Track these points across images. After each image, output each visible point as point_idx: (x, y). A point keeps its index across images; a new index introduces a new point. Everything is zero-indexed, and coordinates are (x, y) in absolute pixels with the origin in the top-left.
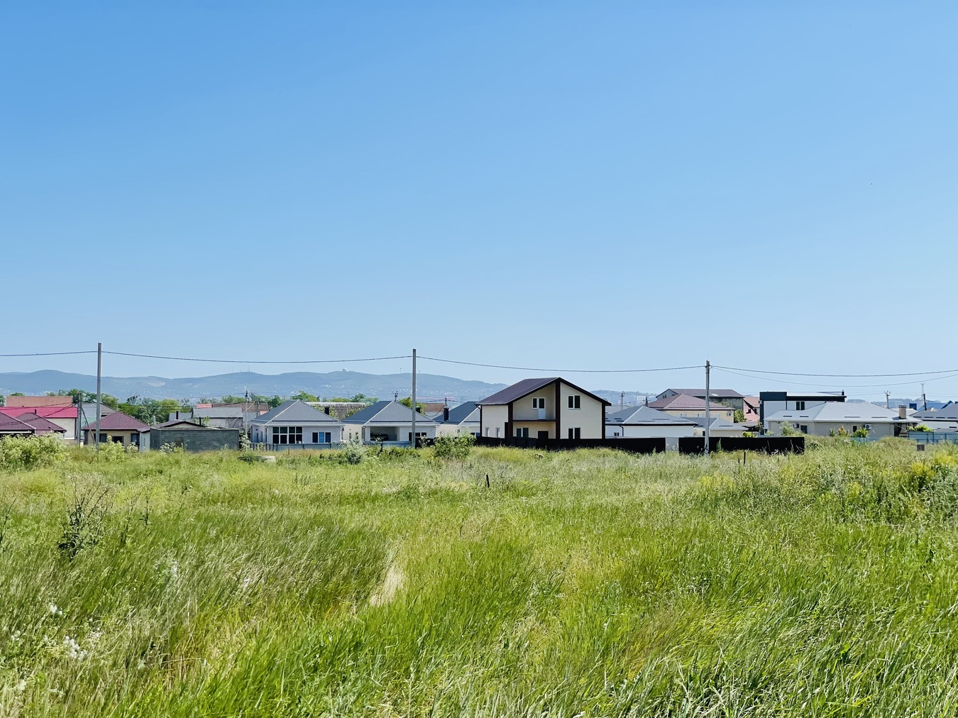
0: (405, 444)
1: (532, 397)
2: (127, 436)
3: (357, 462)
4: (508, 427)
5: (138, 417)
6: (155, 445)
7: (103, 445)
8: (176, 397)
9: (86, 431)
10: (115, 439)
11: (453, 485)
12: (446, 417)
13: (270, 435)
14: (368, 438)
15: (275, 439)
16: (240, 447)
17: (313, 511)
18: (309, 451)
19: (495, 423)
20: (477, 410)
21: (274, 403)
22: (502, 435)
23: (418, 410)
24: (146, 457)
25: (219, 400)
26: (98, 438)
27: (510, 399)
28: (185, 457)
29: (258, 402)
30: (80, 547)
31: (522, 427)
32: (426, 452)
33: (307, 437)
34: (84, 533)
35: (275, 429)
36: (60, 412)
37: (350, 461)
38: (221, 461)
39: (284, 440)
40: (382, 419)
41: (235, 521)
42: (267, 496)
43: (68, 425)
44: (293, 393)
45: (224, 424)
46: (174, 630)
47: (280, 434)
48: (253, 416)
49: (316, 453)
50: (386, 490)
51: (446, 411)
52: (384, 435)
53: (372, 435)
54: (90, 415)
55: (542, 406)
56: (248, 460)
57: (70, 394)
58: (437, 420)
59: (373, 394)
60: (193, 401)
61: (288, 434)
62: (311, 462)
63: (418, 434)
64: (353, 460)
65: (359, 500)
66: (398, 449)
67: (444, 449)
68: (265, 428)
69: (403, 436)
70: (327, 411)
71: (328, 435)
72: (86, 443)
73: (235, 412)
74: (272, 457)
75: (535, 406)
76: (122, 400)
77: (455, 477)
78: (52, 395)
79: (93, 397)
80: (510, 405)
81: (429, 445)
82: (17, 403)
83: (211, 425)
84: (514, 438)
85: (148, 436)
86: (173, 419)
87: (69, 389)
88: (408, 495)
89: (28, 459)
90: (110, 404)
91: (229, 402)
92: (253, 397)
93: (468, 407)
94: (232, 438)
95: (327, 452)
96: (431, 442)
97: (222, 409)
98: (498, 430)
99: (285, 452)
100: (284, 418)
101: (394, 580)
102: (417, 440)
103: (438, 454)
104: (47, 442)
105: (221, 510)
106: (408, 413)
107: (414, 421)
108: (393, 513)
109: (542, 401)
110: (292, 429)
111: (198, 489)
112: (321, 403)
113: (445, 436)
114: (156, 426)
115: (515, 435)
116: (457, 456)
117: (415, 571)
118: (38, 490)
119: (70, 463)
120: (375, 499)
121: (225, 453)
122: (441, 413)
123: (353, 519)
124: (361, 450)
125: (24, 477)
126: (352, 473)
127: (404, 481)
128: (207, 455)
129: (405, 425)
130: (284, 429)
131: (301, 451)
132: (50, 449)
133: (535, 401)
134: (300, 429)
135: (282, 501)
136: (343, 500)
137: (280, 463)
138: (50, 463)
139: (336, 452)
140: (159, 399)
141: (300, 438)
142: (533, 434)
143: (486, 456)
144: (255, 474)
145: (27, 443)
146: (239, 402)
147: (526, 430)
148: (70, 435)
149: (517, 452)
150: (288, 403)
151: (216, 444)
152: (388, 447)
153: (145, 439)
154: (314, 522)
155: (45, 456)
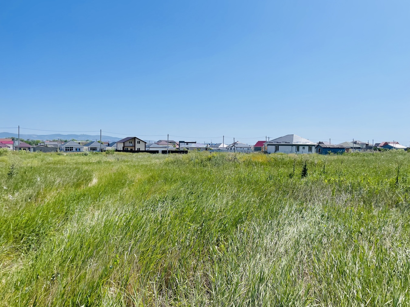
0: (98, 151)
1: (129, 141)
2: (27, 149)
3: (87, 155)
4: (123, 148)
5: (30, 144)
6: (34, 150)
7: (20, 151)
8: (40, 140)
9: (16, 147)
10: (24, 149)
11: (110, 160)
12: (109, 145)
13: (65, 149)
14: (90, 150)
15: (66, 150)
16: (57, 151)
17: (75, 166)
18: (75, 152)
19: (121, 146)
20: (116, 144)
21: (66, 141)
22: (122, 149)
23: (102, 144)
24: (32, 153)
25: (51, 140)
26: (19, 149)
27: (124, 141)
28: (42, 154)
29: (61, 141)
30: (14, 174)
31: (126, 148)
32: (104, 153)
33: (74, 149)
34: (14, 171)
35: (66, 147)
36: (9, 143)
37: (85, 155)
38: (52, 155)
39: (68, 150)
40: (93, 145)
41: (55, 168)
42: (64, 163)
43: (11, 146)
44: (71, 139)
45: (53, 146)
46: (38, 193)
47: (67, 149)
48: (60, 144)
49: (77, 153)
50: (93, 161)
51: (109, 144)
52: (94, 149)
53: (91, 149)
54: (17, 143)
55: (131, 143)
56: (59, 154)
57: (11, 138)
58: (106, 146)
59: (91, 140)
60: (44, 141)
62: (75, 155)
63: (102, 149)
64: (86, 155)
65: (87, 164)
66: (97, 152)
67: (108, 152)
68: (64, 147)
69: (98, 149)
70: (79, 143)
71: (80, 149)
72: (16, 150)
73: (56, 143)
74: (65, 154)
75: (130, 143)
76: (26, 140)
77: (110, 158)
78: (6, 138)
79: (17, 139)
80: (124, 143)
81: (104, 151)
83: (49, 146)
84: (125, 150)
85: (32, 149)
86: (39, 145)
88: (99, 162)
90: (22, 141)
91: (54, 141)
92: (60, 140)
93: (114, 143)
94: (55, 149)
95: (79, 153)
96: (105, 151)
97: (52, 142)
98: (121, 148)
99: (69, 153)
100: (68, 145)
101: (95, 181)
102: (102, 150)
103: (107, 153)
104: (5, 150)
105: (51, 166)
106: (99, 144)
107: (101, 146)
108: (95, 166)
109: (131, 142)
110: (70, 147)
111: (46, 161)
112: (78, 142)
113: (108, 149)
114: (35, 146)
115: (125, 149)
116: (111, 154)
117: (100, 179)
118: (3, 161)
119: (11, 155)
120: (91, 163)
121: (53, 153)
122: (108, 144)
123: (85, 168)
124: (88, 152)
126: (86, 157)
127: (98, 159)
128: (48, 153)
129: (98, 146)
130: (68, 147)
131: (72, 153)
132: (6, 151)
133: (130, 142)
134: (72, 147)
135: (68, 164)
136: (83, 163)
137: (67, 155)
138: (6, 155)
139: (81, 153)
140: (35, 140)
141: (72, 150)
142: (129, 149)
143: (118, 154)
144: (61, 157)
146: (57, 141)
147: (127, 148)
148: (12, 148)
149: (125, 153)
150: (69, 141)
151: (50, 151)
152: (94, 152)
154: (76, 168)
155: (4, 153)
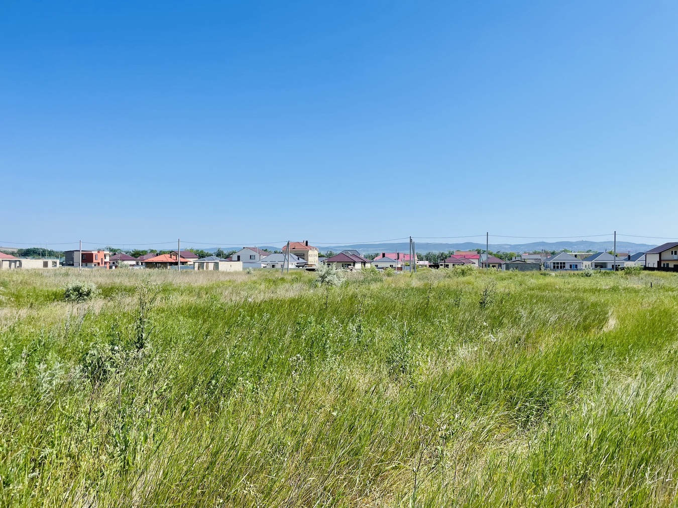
0: (611, 269)
1: (671, 250)
2: (497, 265)
3: (590, 276)
4: (659, 263)
5: (500, 258)
6: (507, 268)
7: (488, 269)
8: (515, 252)
9: (482, 263)
10: (493, 266)
11: (635, 286)
12: (629, 258)
13: (552, 265)
14: (594, 267)
15: (554, 267)
16: (540, 269)
17: (574, 294)
18: (569, 272)
19: (653, 261)
20: (644, 256)
21: (553, 253)
22: (656, 266)
23: (616, 256)
24: (504, 273)
25: (531, 252)
26: (487, 266)
27: (660, 251)
28: (520, 273)
29: (547, 253)
30: (487, 303)
31: (666, 263)
32: (620, 272)
33: (567, 266)
34: (488, 298)
35: (554, 263)
36: (473, 257)
37: (587, 275)
38: (533, 274)
39: (558, 267)
40: (599, 259)
41: (543, 297)
42: (554, 288)
43: (476, 261)
44: (561, 250)
45: (534, 261)
46: (528, 335)
47: (556, 265)
48: (545, 258)
49: (572, 272)
50: (604, 287)
51: (629, 256)
52: (602, 266)
54: (484, 258)
55: (676, 254)
56: (545, 275)
57: (476, 251)
58: (625, 260)
59: (596, 249)
60: (521, 253)
61: (559, 265)
62: (570, 276)
63: (616, 266)
65: (593, 291)
66: (608, 271)
67: (628, 272)
68: (550, 263)
69: (610, 266)
70: (576, 256)
71: (576, 265)
72: (482, 267)
73: (538, 257)
74: (553, 274)
75: (672, 254)
76: (495, 253)
77: (634, 283)
78: (470, 251)
79: (484, 251)
80: (660, 254)
81: (622, 270)
82: (459, 253)
83: (528, 261)
86: (514, 259)
87: (476, 249)
88: (614, 289)
89: (463, 273)
90: (491, 254)
91: (535, 253)
92: (545, 251)
93: (638, 255)
94: (537, 266)
95: (576, 272)
96: (623, 269)
97: (532, 256)
98: (654, 264)
99: (559, 272)
100: (558, 259)
101: (612, 323)
102: (616, 268)
103: (626, 273)
104: (469, 267)
105: (536, 292)
106: (612, 257)
107: (615, 260)
108: (609, 296)
109: (676, 252)
110: (561, 263)
111: (526, 285)
112: (573, 253)
113: (629, 266)
114: (508, 262)
115: (662, 266)
116: (635, 274)
117: (622, 320)
118: (469, 283)
119: (478, 275)
120: (600, 290)
121: (535, 272)
122: (627, 257)
123: (593, 298)
124: (591, 272)
125: (462, 279)
126: (588, 280)
127: (612, 284)
128: (528, 273)
129: (610, 261)
130: (558, 263)
131: (565, 271)
132: (471, 269)
133: (672, 252)
134: (564, 263)
135: (560, 290)
136: (585, 291)
137: (556, 276)
138: (471, 274)
139: (580, 272)
140: (509, 252)
141: (564, 267)
142: (671, 265)
143: (649, 275)
144: (548, 280)
145: (463, 267)
146: (539, 253)
147: (668, 264)
148: (477, 265)
149: (664, 273)
150: (559, 253)
151: (530, 268)
152: (603, 271)
153: (504, 266)
154: (576, 298)
155: (469, 272)
